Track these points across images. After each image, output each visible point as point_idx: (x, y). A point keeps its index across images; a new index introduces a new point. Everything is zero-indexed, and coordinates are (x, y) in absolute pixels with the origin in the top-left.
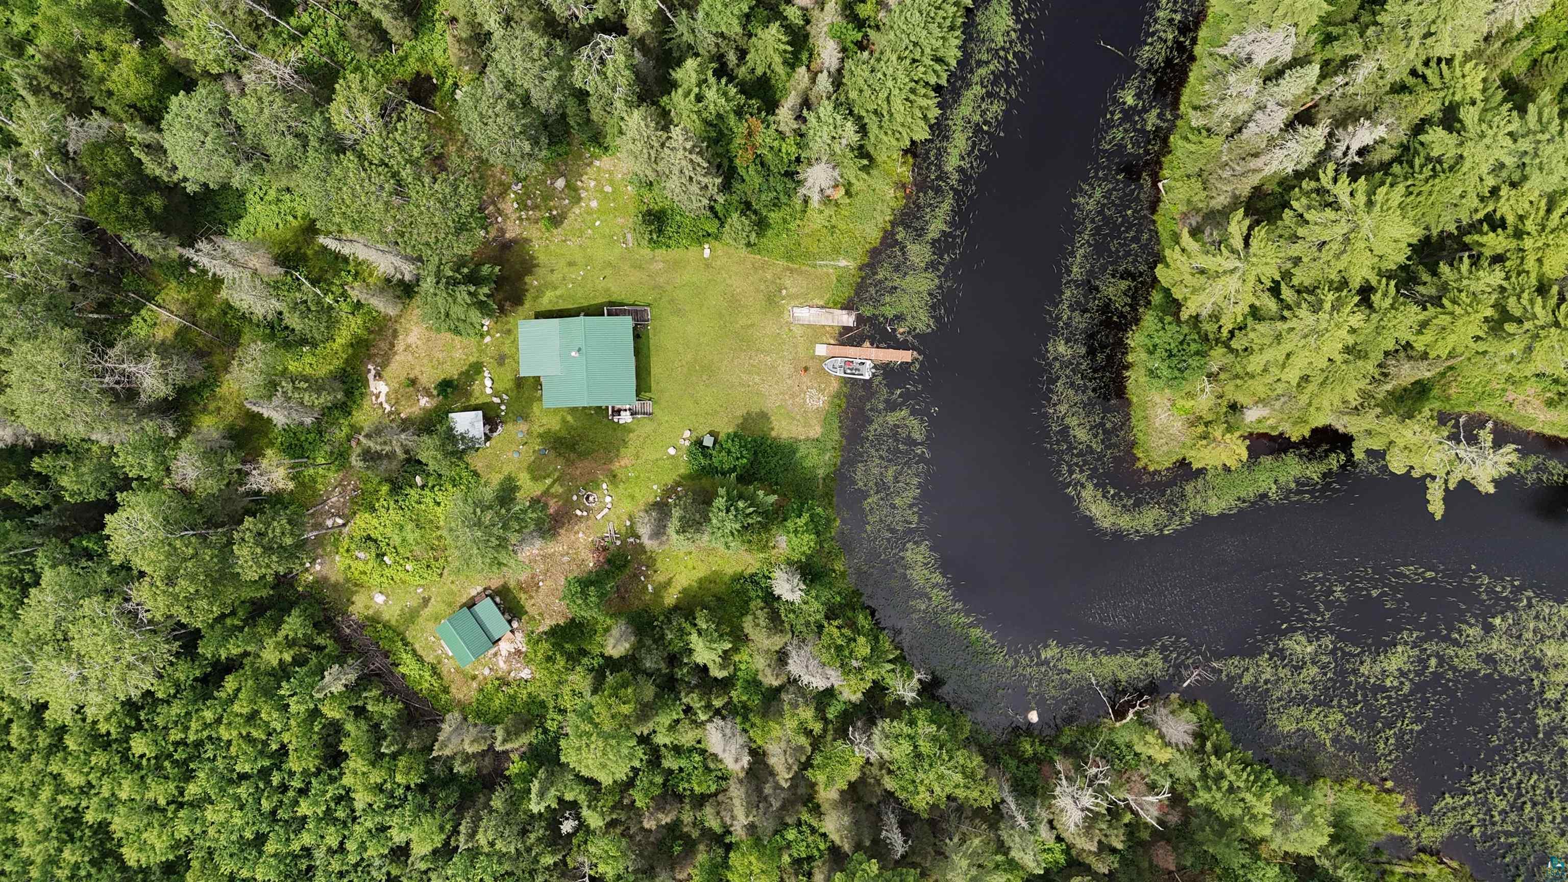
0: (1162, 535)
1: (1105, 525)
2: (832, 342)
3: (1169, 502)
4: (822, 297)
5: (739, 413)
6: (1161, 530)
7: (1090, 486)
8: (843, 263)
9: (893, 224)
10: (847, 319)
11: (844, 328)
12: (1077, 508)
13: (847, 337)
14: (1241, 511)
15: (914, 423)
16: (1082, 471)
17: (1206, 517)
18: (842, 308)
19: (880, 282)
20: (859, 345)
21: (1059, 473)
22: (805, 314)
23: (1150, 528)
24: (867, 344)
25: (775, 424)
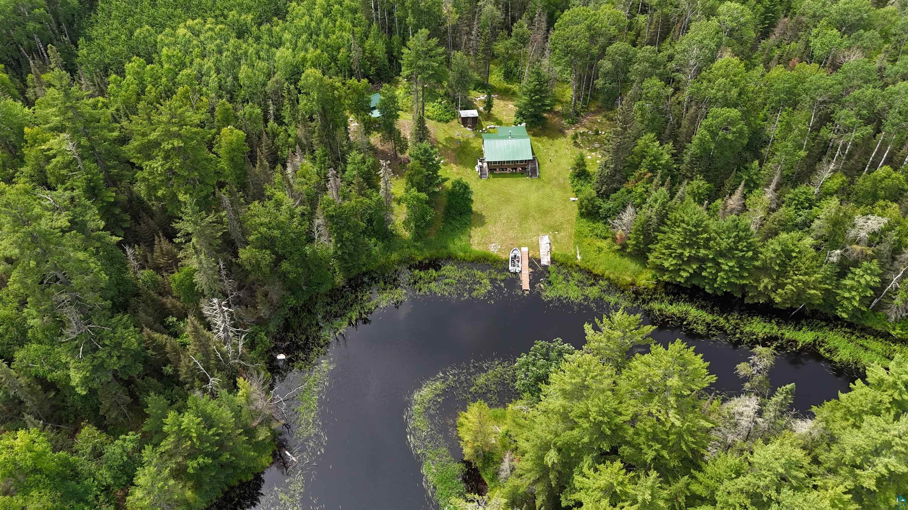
0: (407, 434)
1: (415, 397)
2: (530, 255)
3: (432, 438)
4: (556, 249)
5: (484, 214)
6: (410, 434)
7: (443, 386)
8: (579, 257)
9: (608, 279)
10: (545, 260)
11: (540, 260)
12: (428, 379)
13: (534, 262)
14: (425, 491)
15: (483, 291)
16: (455, 381)
17: (420, 465)
18: (551, 258)
19: (571, 274)
20: (530, 267)
21: (453, 368)
22: (544, 242)
23: (411, 424)
24: (531, 270)
25: (479, 229)
